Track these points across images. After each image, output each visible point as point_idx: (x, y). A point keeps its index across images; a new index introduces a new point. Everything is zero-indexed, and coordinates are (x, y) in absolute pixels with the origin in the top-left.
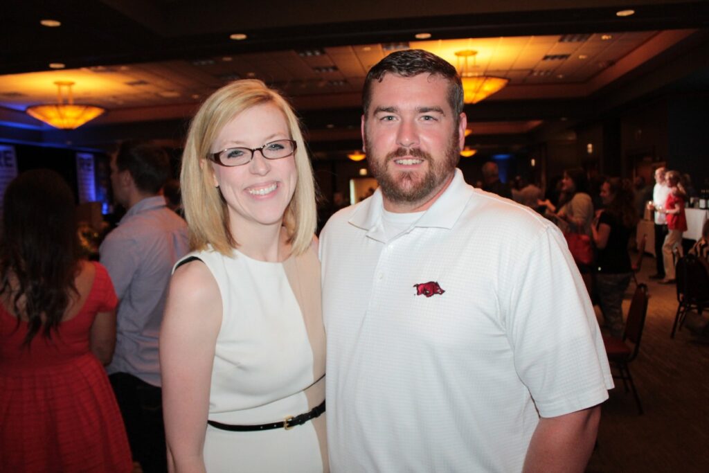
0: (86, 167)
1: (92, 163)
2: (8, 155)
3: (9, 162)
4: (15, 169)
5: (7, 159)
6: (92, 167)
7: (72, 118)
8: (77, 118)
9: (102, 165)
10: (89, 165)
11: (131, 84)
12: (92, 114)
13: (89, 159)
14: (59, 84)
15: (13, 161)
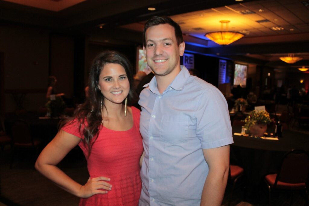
0: (223, 66)
1: (226, 65)
2: (191, 59)
3: (191, 62)
4: (193, 65)
5: (190, 60)
6: (225, 67)
7: (227, 39)
8: (230, 39)
9: (230, 66)
10: (224, 65)
11: (259, 22)
12: (237, 37)
13: (224, 63)
14: (222, 22)
15: (193, 62)
